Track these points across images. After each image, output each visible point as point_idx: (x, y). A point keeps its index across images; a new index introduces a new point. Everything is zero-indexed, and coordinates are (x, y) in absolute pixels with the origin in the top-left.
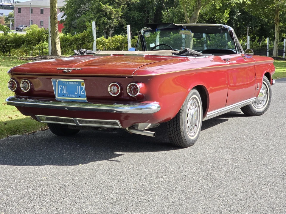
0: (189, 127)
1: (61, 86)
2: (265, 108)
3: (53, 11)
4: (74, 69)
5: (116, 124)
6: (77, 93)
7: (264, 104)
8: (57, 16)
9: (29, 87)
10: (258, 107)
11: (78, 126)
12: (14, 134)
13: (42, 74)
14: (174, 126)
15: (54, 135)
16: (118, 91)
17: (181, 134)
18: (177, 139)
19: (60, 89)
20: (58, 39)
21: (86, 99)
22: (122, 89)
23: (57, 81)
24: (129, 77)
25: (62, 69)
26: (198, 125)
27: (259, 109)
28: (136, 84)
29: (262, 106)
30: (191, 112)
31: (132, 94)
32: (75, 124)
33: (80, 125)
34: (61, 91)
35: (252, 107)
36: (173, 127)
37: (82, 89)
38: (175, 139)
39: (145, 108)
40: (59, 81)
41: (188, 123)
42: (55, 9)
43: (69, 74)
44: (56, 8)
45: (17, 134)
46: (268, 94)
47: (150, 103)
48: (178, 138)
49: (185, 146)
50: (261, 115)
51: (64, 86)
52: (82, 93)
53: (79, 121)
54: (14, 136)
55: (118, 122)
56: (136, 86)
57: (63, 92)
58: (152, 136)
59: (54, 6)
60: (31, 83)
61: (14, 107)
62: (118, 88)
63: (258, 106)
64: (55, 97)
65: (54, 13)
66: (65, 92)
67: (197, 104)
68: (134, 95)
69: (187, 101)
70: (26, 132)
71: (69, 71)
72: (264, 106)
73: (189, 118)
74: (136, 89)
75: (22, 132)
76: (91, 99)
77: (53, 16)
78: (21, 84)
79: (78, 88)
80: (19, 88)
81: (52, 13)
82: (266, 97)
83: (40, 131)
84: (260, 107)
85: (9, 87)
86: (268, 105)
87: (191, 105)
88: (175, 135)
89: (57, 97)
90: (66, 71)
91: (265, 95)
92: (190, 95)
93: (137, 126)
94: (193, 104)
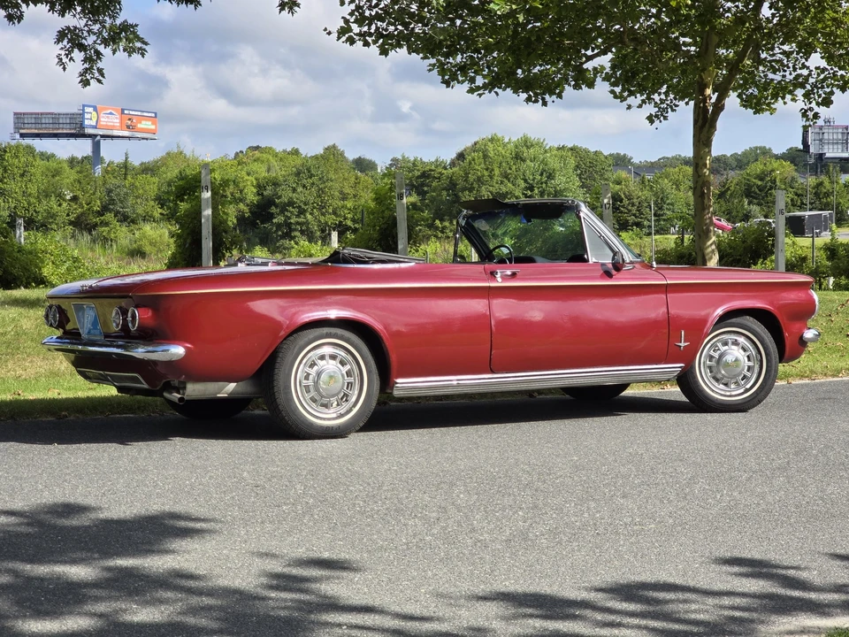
0: (313, 399)
2: (750, 396)
5: (140, 381)
9: (57, 318)
10: (729, 391)
16: (120, 321)
17: (280, 410)
21: (103, 338)
26: (357, 401)
28: (135, 310)
29: (742, 391)
30: (318, 371)
31: (131, 326)
33: (116, 384)
39: (159, 350)
41: (309, 391)
46: (762, 361)
53: (109, 376)
55: (139, 378)
62: (120, 316)
63: (728, 389)
68: (134, 327)
72: (746, 390)
73: (310, 381)
74: (134, 318)
82: (756, 370)
89: (84, 335)
91: (751, 364)
92: (311, 336)
93: (185, 388)
94: (333, 357)
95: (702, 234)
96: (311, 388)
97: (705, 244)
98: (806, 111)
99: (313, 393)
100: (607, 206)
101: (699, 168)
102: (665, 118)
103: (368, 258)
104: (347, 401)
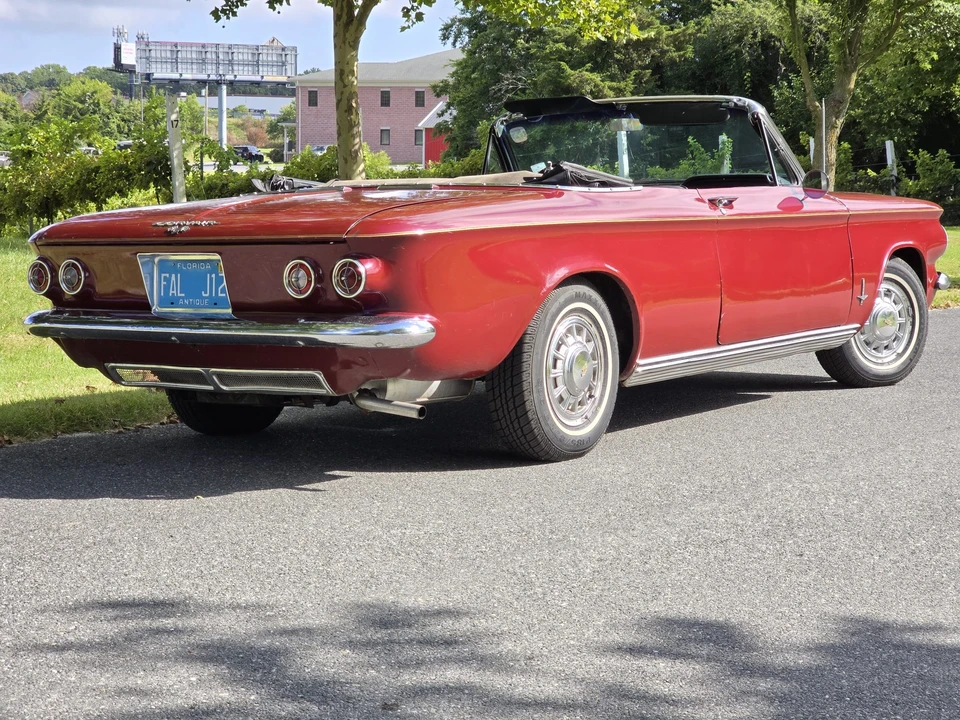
0: (561, 399)
1: (167, 275)
2: (902, 364)
3: (345, 86)
4: (196, 225)
5: (315, 383)
6: (207, 295)
7: (900, 350)
8: (356, 102)
9: (80, 280)
10: (881, 358)
11: (218, 393)
12: (78, 431)
13: (113, 240)
14: (505, 392)
15: (193, 433)
16: (309, 282)
17: (527, 418)
18: (519, 432)
19: (163, 283)
20: (361, 173)
21: (230, 311)
22: (319, 279)
23: (156, 260)
24: (338, 241)
25: (166, 226)
26: (602, 396)
27: (882, 364)
28: (355, 262)
29: (894, 357)
30: (566, 354)
31: (345, 290)
32: (211, 388)
33: (224, 388)
34: (167, 288)
35: (855, 359)
36: (503, 395)
37: (219, 281)
38: (514, 434)
39: (389, 330)
40: (160, 261)
41: (556, 386)
42: (349, 81)
43: (179, 239)
44: (353, 75)
45: (87, 430)
46: (914, 317)
47: (405, 318)
48: (522, 431)
49: (547, 457)
50: (892, 383)
51: (173, 275)
52: (220, 295)
53: (219, 375)
54: (77, 435)
55: (320, 376)
56: (355, 266)
57: (171, 292)
58: (414, 415)
59: (346, 72)
60: (86, 269)
61: (49, 342)
62: (309, 275)
63: (879, 355)
64: (148, 307)
65: (346, 94)
66: (175, 292)
67: (594, 329)
68: (352, 292)
69: (549, 317)
70: (116, 427)
71: (183, 229)
72: (900, 355)
73: (559, 371)
74: (353, 277)
75: (105, 425)
76: (244, 311)
77: (344, 102)
78: (61, 273)
79: (211, 279)
80: (55, 283)
81: (342, 93)
82: (909, 328)
83: (162, 424)
84: (886, 360)
85: (31, 281)
86: (917, 352)
87: (569, 330)
88: (512, 423)
89: (156, 308)
90: (173, 229)
91: (902, 320)
92: (562, 300)
93: (384, 390)
94: (579, 331)
95: (349, 159)
96: (560, 381)
97: (354, 171)
98: (408, 10)
99: (561, 389)
100: (175, 123)
101: (345, 76)
102: (234, 14)
103: (589, 178)
104: (591, 396)
